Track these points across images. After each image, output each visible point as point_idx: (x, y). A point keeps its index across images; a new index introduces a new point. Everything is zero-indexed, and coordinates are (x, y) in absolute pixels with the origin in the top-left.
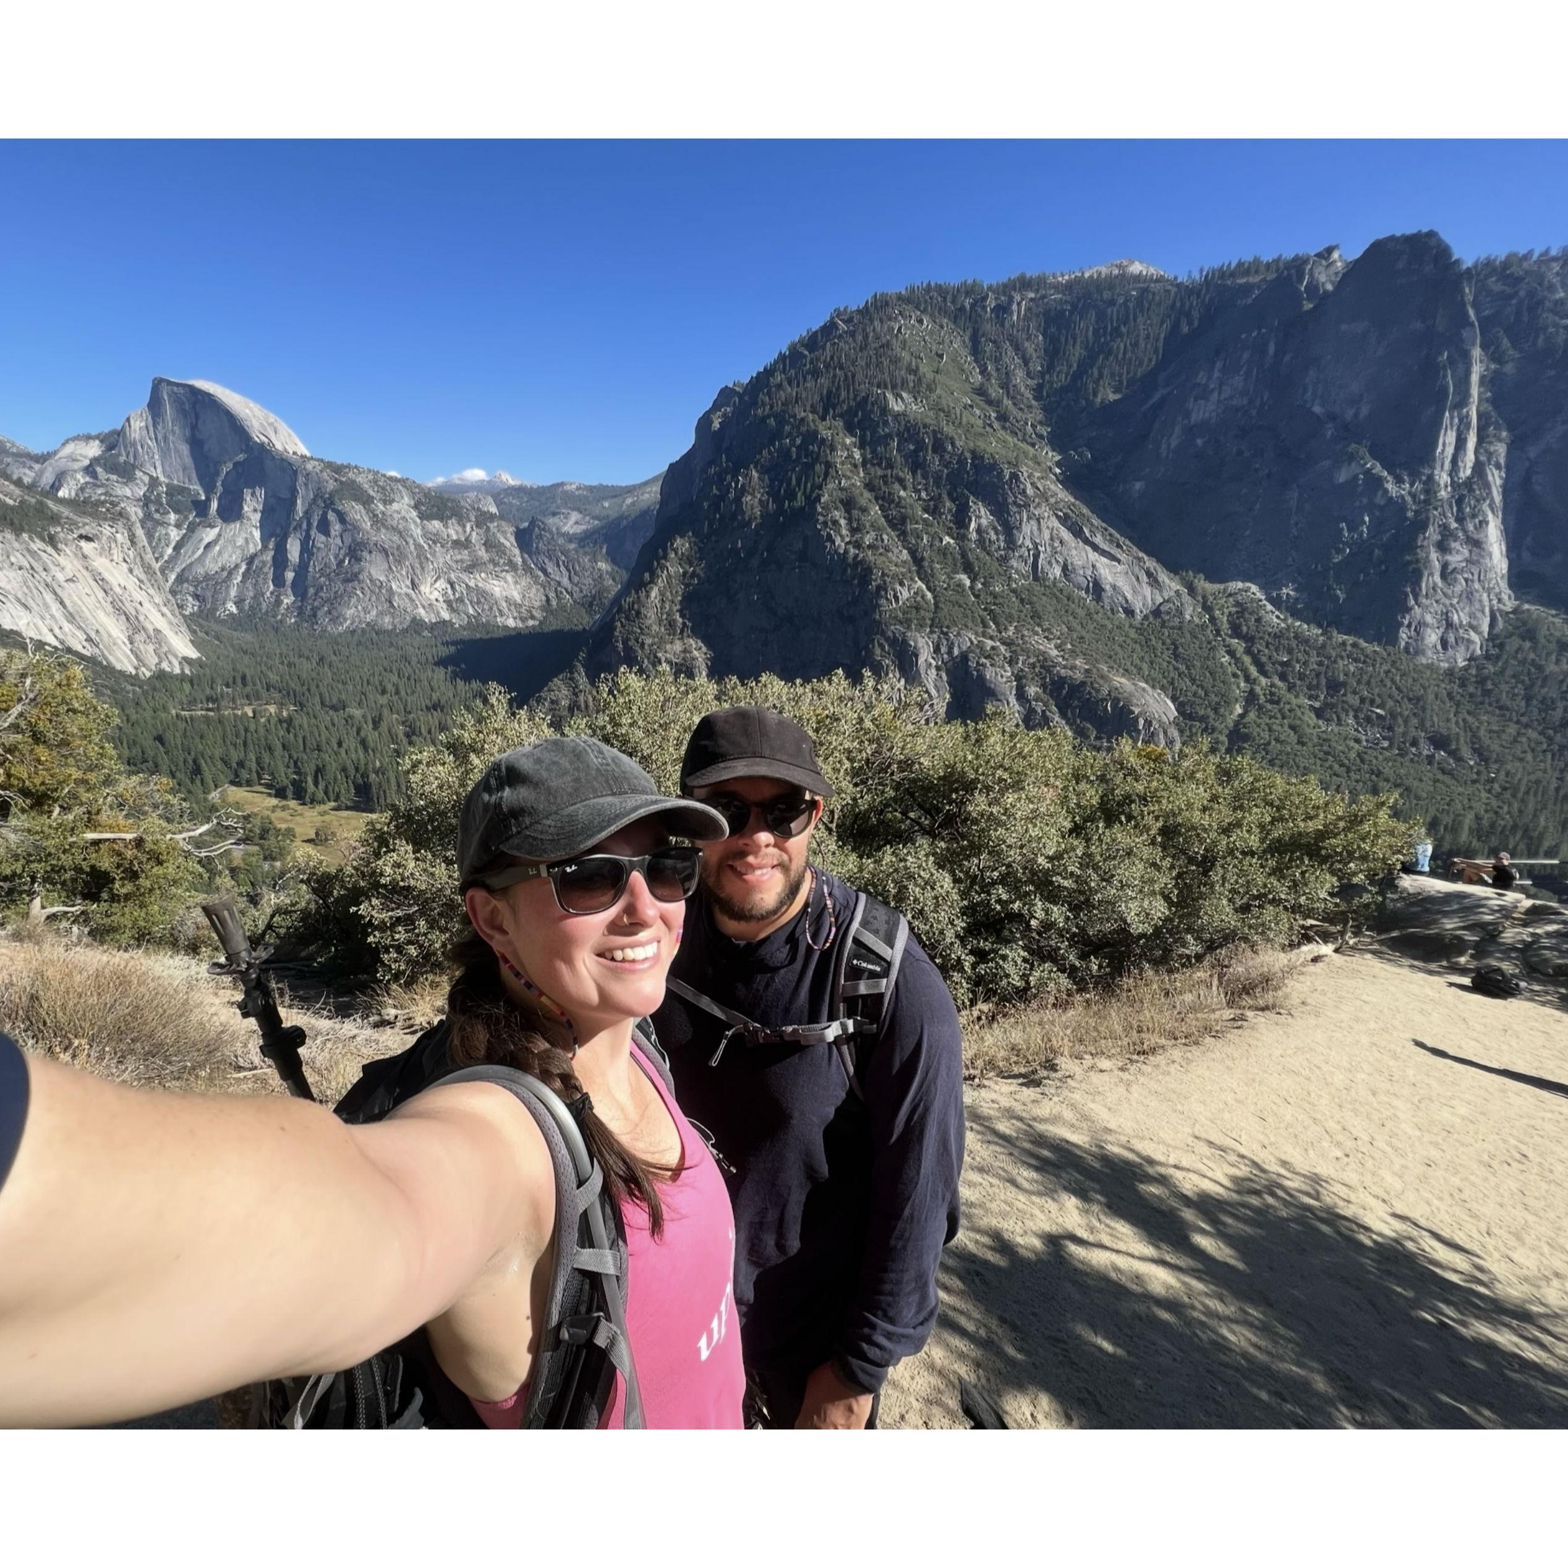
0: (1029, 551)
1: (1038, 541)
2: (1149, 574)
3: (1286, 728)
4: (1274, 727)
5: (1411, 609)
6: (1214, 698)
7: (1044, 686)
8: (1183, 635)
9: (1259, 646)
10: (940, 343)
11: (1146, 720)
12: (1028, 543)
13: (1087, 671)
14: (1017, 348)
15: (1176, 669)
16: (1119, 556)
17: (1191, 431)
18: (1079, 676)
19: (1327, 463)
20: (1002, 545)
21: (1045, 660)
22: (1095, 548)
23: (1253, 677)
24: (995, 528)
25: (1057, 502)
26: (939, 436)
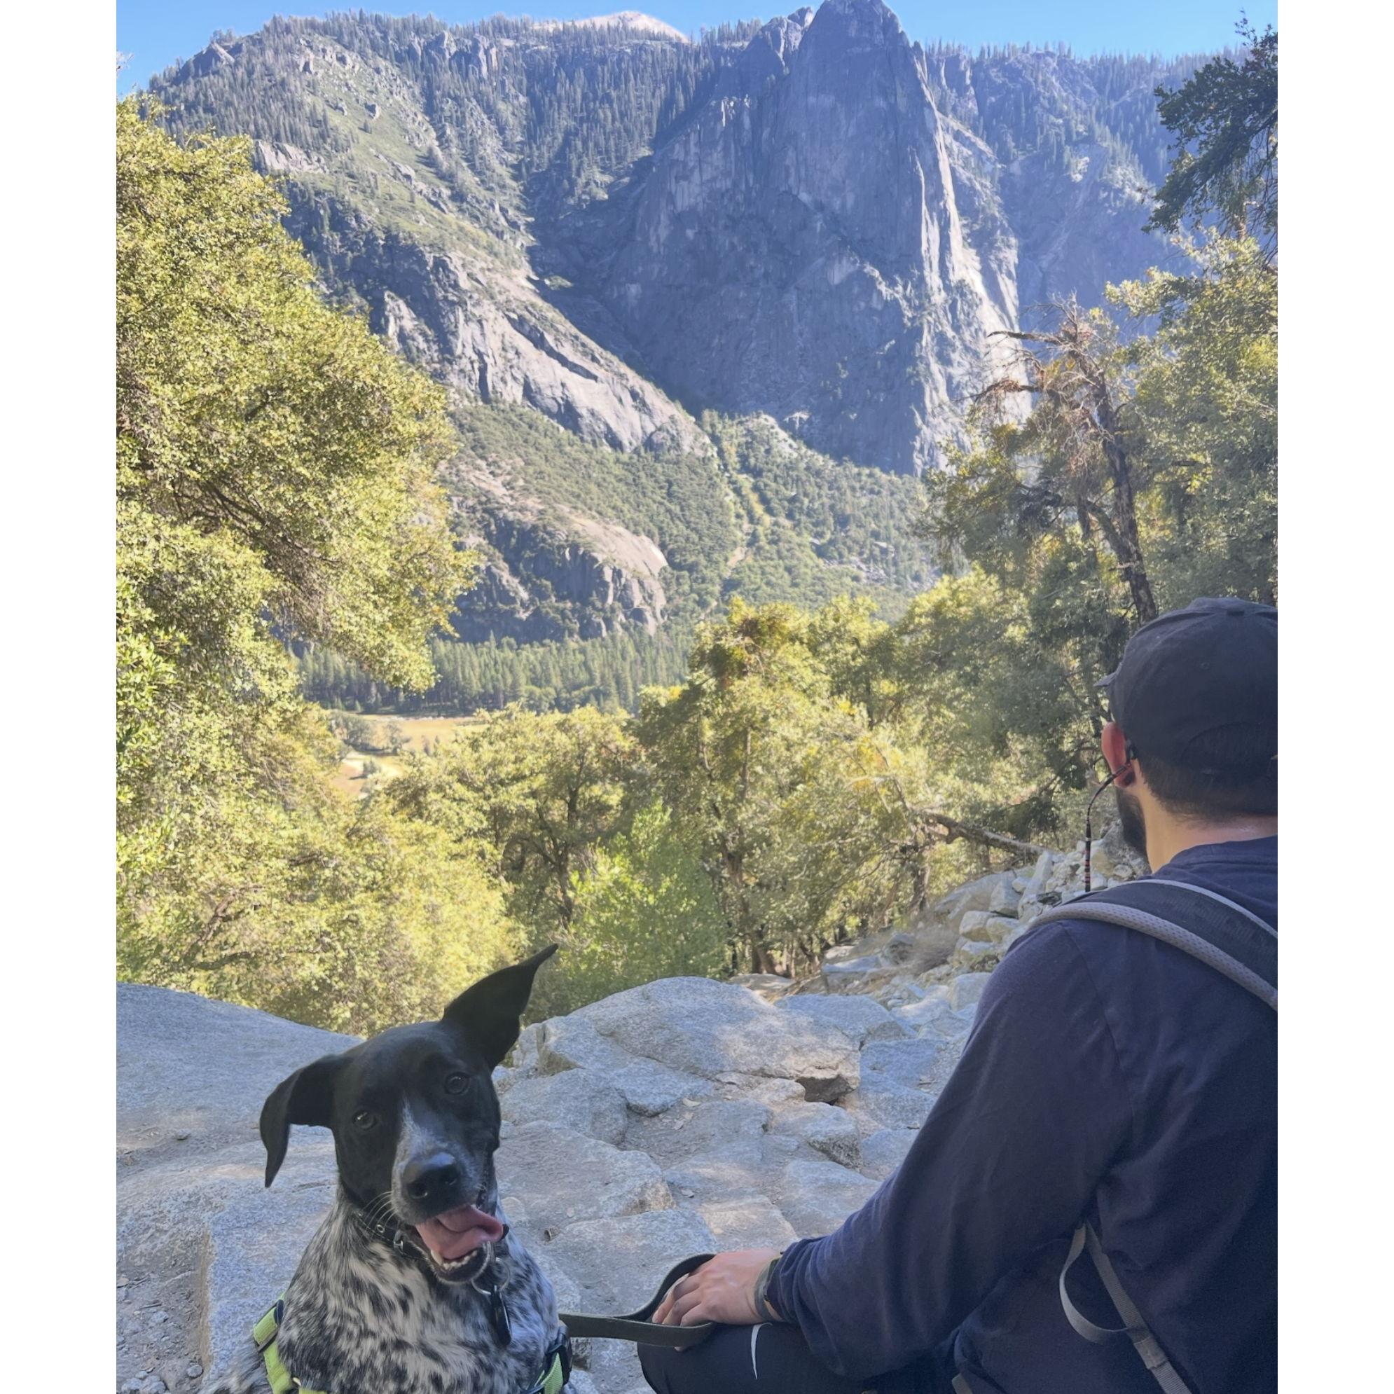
0: (472, 363)
1: (482, 350)
2: (634, 395)
3: (781, 570)
4: (768, 569)
5: (920, 429)
6: (708, 542)
7: (488, 536)
8: (679, 471)
9: (767, 479)
10: (372, 92)
11: (614, 570)
12: (469, 352)
13: (541, 512)
14: (490, 110)
15: (668, 511)
16: (594, 371)
17: (678, 220)
18: (529, 519)
19: (820, 261)
20: (435, 355)
21: (489, 500)
22: (563, 361)
23: (757, 516)
24: (423, 334)
25: (508, 301)
26: (339, 207)
